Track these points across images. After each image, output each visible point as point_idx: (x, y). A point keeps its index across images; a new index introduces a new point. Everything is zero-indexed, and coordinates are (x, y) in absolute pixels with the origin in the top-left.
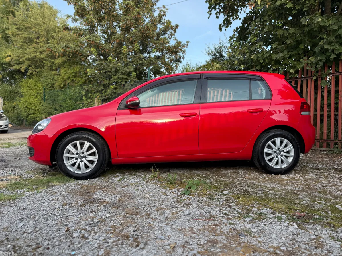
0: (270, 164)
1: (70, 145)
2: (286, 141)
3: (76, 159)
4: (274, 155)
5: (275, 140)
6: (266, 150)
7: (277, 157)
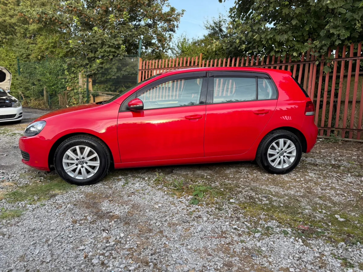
0: (273, 164)
1: (69, 150)
2: (289, 142)
3: (77, 165)
4: (277, 155)
5: (279, 141)
6: (270, 151)
7: (280, 157)
